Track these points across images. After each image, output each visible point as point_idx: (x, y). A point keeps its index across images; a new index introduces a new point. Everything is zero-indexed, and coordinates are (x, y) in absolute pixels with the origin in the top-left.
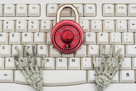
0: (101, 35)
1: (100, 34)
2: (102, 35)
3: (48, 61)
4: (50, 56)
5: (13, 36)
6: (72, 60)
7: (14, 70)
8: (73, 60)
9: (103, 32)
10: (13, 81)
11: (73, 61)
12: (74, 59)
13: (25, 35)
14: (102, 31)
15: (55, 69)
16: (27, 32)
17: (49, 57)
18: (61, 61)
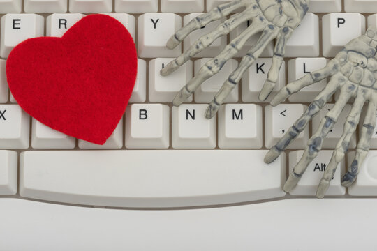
0: (339, 23)
1: (333, 18)
2: (341, 21)
3: (143, 116)
4: (151, 99)
5: (16, 26)
6: (234, 111)
7: (19, 151)
8: (237, 113)
9: (343, 11)
10: (15, 192)
11: (238, 115)
12: (241, 111)
13: (60, 24)
14: (341, 10)
15: (170, 148)
16: (68, 12)
17: (147, 102)
18: (193, 118)
